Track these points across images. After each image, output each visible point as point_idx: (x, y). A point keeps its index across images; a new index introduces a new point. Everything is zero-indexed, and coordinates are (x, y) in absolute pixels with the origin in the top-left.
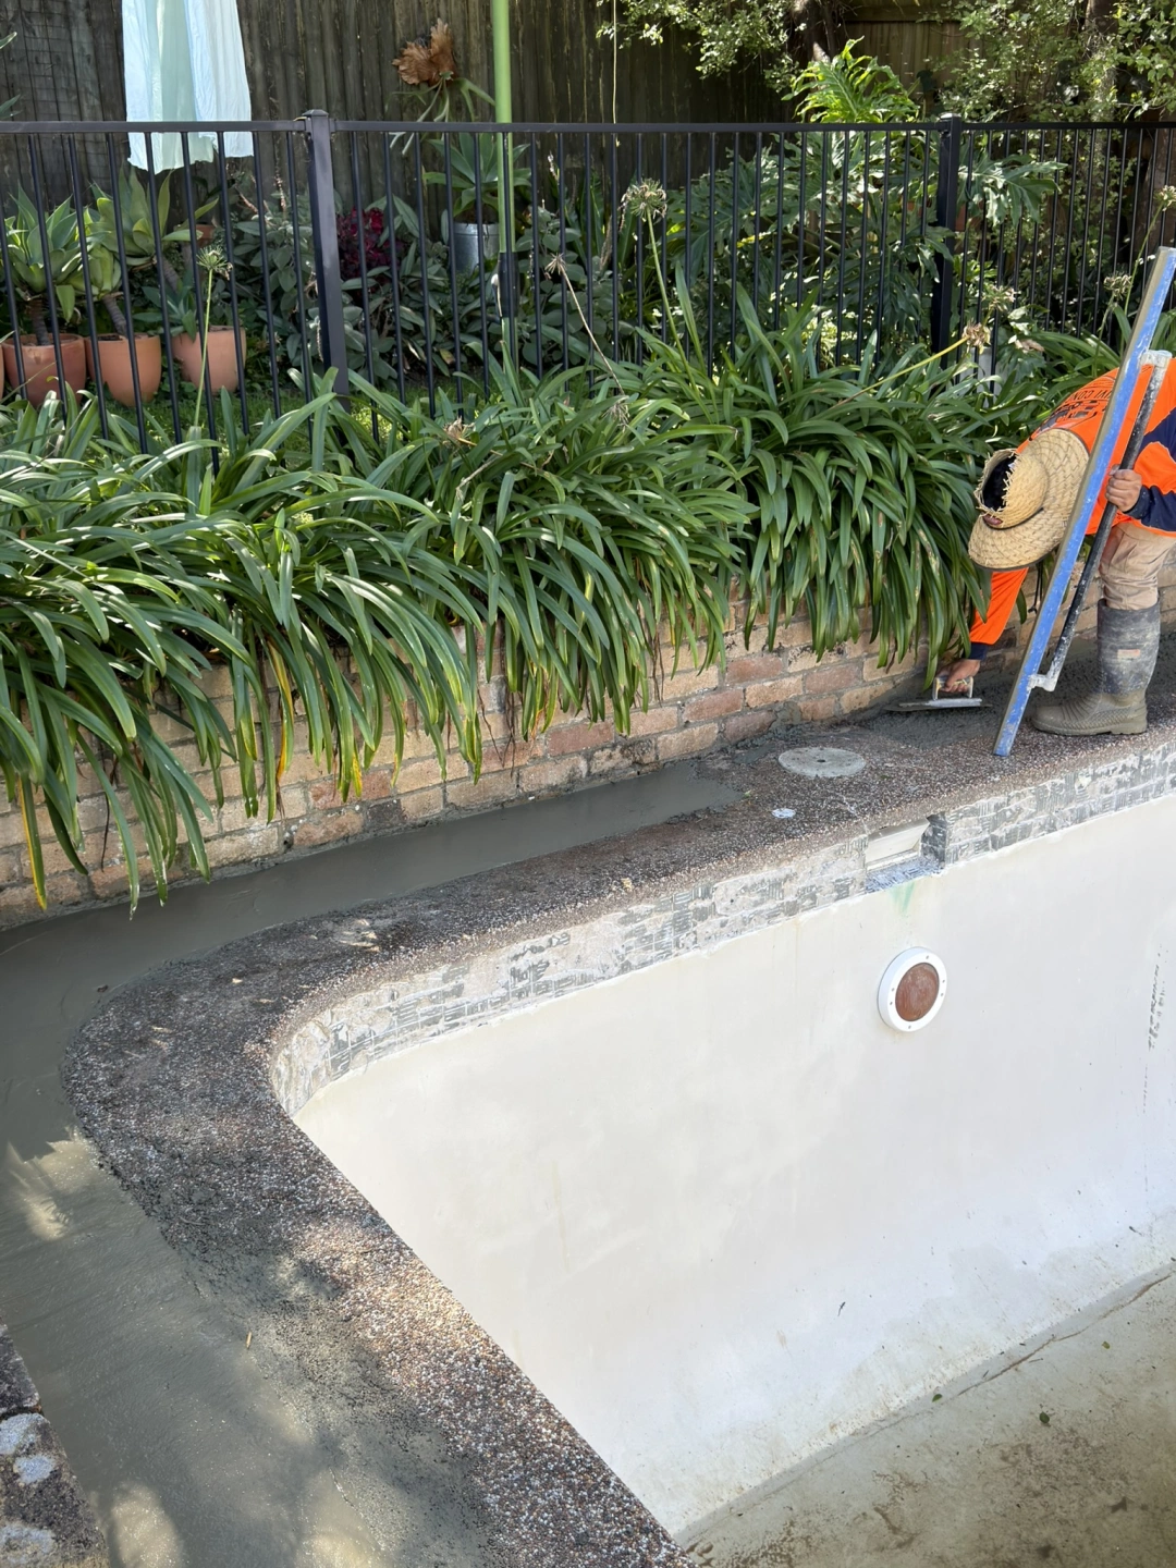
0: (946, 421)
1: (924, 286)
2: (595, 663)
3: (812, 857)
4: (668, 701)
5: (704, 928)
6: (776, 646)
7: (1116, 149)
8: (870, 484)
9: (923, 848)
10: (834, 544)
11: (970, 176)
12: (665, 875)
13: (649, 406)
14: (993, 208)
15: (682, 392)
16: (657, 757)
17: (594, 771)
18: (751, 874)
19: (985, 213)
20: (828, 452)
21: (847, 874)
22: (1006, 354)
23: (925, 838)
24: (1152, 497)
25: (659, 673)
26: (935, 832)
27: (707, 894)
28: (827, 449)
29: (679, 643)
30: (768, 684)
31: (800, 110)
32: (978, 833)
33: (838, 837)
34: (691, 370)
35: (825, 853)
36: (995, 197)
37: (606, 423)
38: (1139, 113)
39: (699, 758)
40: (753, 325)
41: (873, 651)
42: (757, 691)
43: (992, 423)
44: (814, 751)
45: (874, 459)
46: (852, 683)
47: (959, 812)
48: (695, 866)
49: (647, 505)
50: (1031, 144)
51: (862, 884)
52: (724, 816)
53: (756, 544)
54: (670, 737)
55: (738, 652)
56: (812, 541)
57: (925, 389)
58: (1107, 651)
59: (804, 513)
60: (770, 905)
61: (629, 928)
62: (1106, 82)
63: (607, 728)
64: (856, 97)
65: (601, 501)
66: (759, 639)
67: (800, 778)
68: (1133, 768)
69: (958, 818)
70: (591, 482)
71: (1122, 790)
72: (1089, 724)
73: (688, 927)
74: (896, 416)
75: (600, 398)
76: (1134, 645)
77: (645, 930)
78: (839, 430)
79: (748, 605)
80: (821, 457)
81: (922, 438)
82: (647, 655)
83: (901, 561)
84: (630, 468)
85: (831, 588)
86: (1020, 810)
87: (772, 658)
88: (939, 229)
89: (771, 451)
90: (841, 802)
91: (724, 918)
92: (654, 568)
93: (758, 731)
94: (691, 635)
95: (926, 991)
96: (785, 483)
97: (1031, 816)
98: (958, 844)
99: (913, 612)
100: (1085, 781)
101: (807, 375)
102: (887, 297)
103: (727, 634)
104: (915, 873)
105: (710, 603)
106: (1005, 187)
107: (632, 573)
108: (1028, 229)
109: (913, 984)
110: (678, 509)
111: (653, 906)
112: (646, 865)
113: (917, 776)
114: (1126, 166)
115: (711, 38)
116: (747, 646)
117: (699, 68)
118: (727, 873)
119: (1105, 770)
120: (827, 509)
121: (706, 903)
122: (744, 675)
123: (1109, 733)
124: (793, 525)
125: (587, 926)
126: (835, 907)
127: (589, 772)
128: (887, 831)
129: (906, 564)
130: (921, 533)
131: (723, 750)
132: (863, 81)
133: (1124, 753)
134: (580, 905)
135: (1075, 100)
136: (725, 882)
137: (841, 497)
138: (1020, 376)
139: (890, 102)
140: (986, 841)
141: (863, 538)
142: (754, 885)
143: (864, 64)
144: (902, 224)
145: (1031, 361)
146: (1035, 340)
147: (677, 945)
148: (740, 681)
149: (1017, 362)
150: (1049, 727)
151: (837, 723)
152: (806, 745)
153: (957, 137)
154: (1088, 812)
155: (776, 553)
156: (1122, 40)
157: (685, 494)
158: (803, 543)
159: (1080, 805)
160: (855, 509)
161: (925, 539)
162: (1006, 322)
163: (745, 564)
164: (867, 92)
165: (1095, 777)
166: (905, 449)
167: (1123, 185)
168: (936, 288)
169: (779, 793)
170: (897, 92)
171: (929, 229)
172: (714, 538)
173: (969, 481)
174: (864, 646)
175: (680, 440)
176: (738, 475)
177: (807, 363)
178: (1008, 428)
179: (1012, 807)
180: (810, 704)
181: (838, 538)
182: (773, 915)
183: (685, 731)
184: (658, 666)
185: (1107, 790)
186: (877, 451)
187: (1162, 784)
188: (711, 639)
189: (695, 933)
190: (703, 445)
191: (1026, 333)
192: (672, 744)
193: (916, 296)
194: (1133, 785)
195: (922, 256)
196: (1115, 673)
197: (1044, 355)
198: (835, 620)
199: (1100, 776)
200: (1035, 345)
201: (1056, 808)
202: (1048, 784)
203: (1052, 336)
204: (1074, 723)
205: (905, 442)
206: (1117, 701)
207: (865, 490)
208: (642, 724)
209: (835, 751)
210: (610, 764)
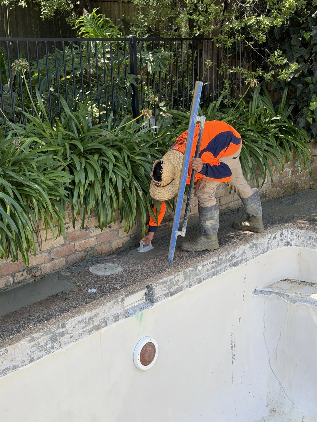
0: (140, 142)
1: (128, 95)
2: (13, 239)
3: (104, 307)
4: (45, 251)
5: (63, 340)
6: (85, 227)
7: (190, 47)
8: (115, 166)
9: (146, 298)
10: (103, 188)
11: (141, 57)
12: (46, 321)
13: (29, 141)
14: (150, 68)
15: (42, 134)
16: (42, 273)
17: (16, 281)
18: (81, 316)
19: (147, 70)
20: (99, 155)
21: (118, 312)
22: (159, 118)
23: (146, 294)
24: (207, 167)
25: (40, 240)
26: (149, 292)
27: (64, 326)
28: (98, 153)
29: (47, 228)
30: (84, 241)
31: (78, 33)
32: (165, 291)
33: (113, 298)
34: (44, 126)
35: (109, 304)
36: (150, 64)
37: (11, 147)
38: (196, 35)
39: (58, 272)
40: (67, 110)
41: (122, 226)
42: (79, 244)
43: (156, 142)
44: (103, 265)
45: (115, 157)
46: (115, 238)
47: (157, 283)
48: (58, 315)
49: (30, 177)
50: (162, 45)
51: (124, 315)
52: (69, 294)
53: (74, 189)
54: (46, 265)
55: (71, 230)
56: (95, 187)
57: (131, 131)
58: (202, 221)
59: (91, 177)
60: (89, 327)
61: (32, 344)
62: (185, 24)
63: (20, 264)
64: (98, 29)
65: (11, 177)
66: (78, 225)
67: (98, 276)
68: (216, 262)
69: (157, 286)
70: (7, 169)
71: (213, 270)
72: (200, 247)
73: (57, 340)
74: (122, 141)
75: (9, 137)
76: (211, 219)
77: (39, 344)
78: (102, 147)
79: (73, 212)
80: (96, 157)
81: (132, 149)
82: (34, 234)
83: (128, 192)
84: (23, 164)
85: (104, 204)
86: (179, 281)
87: (84, 231)
88: (132, 75)
89: (77, 155)
90: (113, 284)
91: (71, 335)
92: (34, 201)
93: (81, 259)
94: (51, 225)
95: (151, 353)
96: (83, 166)
97: (183, 282)
98: (158, 295)
99: (134, 211)
100: (200, 268)
101: (89, 127)
102: (115, 99)
103: (66, 223)
104: (143, 308)
105: (58, 213)
106: (153, 60)
107: (26, 203)
108: (163, 75)
109: (146, 351)
110: (43, 178)
111: (42, 334)
112: (38, 317)
113: (141, 272)
114: (194, 53)
115: (45, 6)
116: (74, 227)
117: (41, 17)
118: (71, 317)
119: (207, 263)
120: (100, 175)
121: (64, 330)
122: (74, 239)
123: (207, 250)
124: (88, 182)
125: (15, 345)
126: (114, 325)
127: (14, 282)
128: (132, 293)
129: (130, 194)
130: (135, 182)
131: (68, 268)
132: (101, 23)
133: (212, 257)
134: (11, 337)
135: (176, 30)
136: (71, 320)
137: (105, 171)
138: (164, 126)
139: (111, 30)
140: (168, 293)
141: (114, 185)
142: (82, 320)
143: (101, 17)
144: (119, 73)
145: (168, 120)
146: (169, 113)
147: (53, 348)
148: (73, 241)
149: (163, 121)
150: (186, 249)
151: (111, 254)
152: (100, 263)
153: (135, 43)
154: (202, 279)
155: (82, 192)
156: (189, 10)
157: (45, 172)
158: (92, 188)
159: (199, 277)
160: (110, 175)
161: (136, 185)
162: (159, 107)
163: (70, 197)
164: (102, 27)
165: (203, 266)
166: (126, 153)
167: (194, 59)
168: (133, 96)
169: (90, 283)
170: (113, 27)
171: (128, 75)
172: (58, 188)
173: (149, 163)
174: (118, 224)
175: (43, 152)
176: (65, 164)
177: (88, 124)
178: (162, 144)
179: (176, 280)
180: (100, 247)
181: (105, 185)
182: (90, 331)
183: (52, 262)
184: (39, 238)
185: (208, 271)
186: (116, 154)
187: (226, 266)
188: (59, 225)
189: (60, 342)
190: (51, 154)
191: (166, 111)
192: (47, 268)
193: (126, 98)
194: (216, 268)
195: (127, 85)
196: (206, 229)
197: (173, 118)
198: (106, 215)
199: (205, 265)
200: (169, 115)
201: (191, 278)
202: (187, 270)
203: (174, 111)
204: (194, 247)
205: (126, 151)
206: (208, 239)
207: (113, 168)
208: (34, 261)
209: (111, 264)
210: (23, 277)
